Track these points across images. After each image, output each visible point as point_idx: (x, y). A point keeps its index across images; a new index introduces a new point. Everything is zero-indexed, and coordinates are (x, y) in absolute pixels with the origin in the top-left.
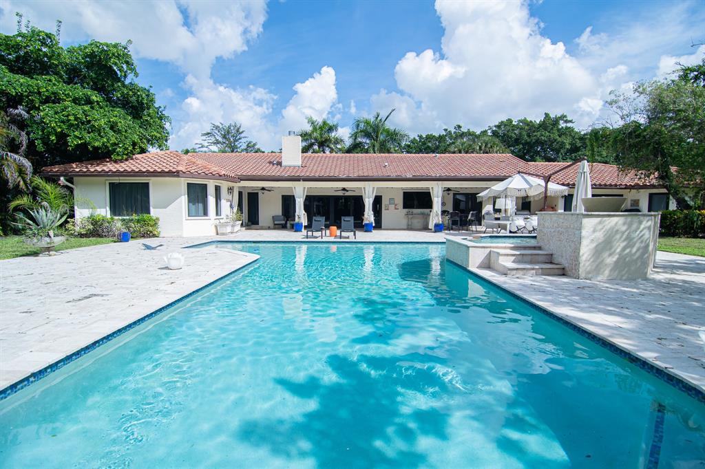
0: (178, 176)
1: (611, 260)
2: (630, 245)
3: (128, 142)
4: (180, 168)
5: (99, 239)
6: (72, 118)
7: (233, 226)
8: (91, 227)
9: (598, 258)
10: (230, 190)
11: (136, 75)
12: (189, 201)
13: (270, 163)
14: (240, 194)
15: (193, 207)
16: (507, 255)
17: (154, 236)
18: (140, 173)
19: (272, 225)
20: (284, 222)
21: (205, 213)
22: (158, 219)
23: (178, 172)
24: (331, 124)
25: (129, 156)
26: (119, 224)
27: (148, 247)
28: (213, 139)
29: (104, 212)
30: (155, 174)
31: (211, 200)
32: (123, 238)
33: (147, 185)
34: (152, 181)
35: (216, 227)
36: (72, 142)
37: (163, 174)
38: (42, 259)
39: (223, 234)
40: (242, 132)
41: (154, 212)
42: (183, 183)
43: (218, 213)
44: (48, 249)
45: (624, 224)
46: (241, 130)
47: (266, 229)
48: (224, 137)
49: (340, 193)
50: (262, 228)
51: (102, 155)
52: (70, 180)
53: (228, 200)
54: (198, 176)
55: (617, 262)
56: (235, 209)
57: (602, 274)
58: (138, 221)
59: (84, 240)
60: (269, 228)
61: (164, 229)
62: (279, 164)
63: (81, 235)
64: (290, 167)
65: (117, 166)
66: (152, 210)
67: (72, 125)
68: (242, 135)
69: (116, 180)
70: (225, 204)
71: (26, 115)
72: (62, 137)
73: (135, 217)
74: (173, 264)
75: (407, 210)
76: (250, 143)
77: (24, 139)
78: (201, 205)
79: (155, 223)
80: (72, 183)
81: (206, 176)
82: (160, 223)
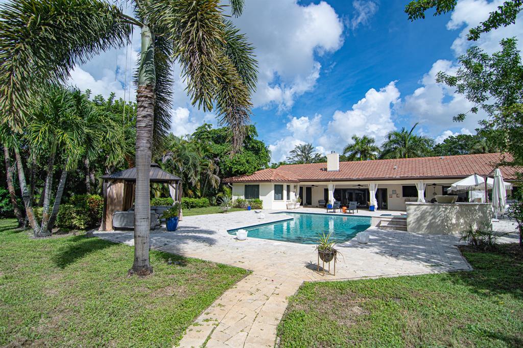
0: (270, 182)
1: (425, 224)
2: (435, 218)
3: (253, 167)
4: (271, 178)
5: (240, 209)
6: (234, 161)
7: (295, 205)
8: (237, 204)
9: (418, 223)
10: (295, 187)
11: (257, 136)
12: (275, 193)
13: (321, 169)
14: (301, 188)
15: (277, 196)
16: (385, 221)
17: (260, 208)
18: (256, 181)
19: (318, 206)
20: (324, 204)
21: (282, 199)
22: (262, 201)
23: (270, 180)
24: (369, 138)
25: (253, 173)
26: (247, 203)
27: (256, 212)
28: (296, 154)
29: (243, 197)
30: (262, 181)
31: (285, 192)
32: (249, 209)
33: (259, 185)
34: (260, 184)
35: (287, 205)
36: (234, 170)
37: (264, 181)
38: (224, 215)
39: (290, 209)
40: (313, 148)
41: (261, 198)
42: (273, 184)
43: (288, 198)
44: (226, 211)
45: (431, 208)
46: (312, 147)
47: (315, 207)
48: (302, 152)
49: (357, 187)
50: (313, 207)
51: (243, 174)
52: (231, 184)
53: (294, 192)
54: (279, 181)
55: (428, 226)
56: (298, 196)
57: (421, 230)
58: (254, 202)
59: (235, 209)
60: (317, 207)
61: (264, 205)
62: (326, 170)
63: (234, 207)
64: (331, 171)
65: (248, 178)
66: (260, 197)
67: (234, 163)
68: (313, 150)
69: (247, 184)
70: (292, 194)
71: (220, 161)
72: (231, 168)
73: (253, 200)
74: (262, 217)
75: (405, 198)
76: (317, 154)
77: (218, 170)
78: (280, 195)
79: (261, 202)
80: (232, 185)
81: (282, 181)
82: (263, 203)
